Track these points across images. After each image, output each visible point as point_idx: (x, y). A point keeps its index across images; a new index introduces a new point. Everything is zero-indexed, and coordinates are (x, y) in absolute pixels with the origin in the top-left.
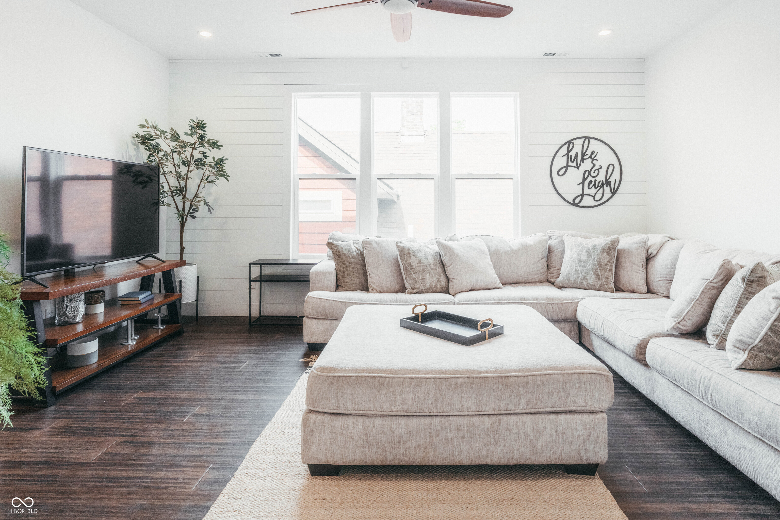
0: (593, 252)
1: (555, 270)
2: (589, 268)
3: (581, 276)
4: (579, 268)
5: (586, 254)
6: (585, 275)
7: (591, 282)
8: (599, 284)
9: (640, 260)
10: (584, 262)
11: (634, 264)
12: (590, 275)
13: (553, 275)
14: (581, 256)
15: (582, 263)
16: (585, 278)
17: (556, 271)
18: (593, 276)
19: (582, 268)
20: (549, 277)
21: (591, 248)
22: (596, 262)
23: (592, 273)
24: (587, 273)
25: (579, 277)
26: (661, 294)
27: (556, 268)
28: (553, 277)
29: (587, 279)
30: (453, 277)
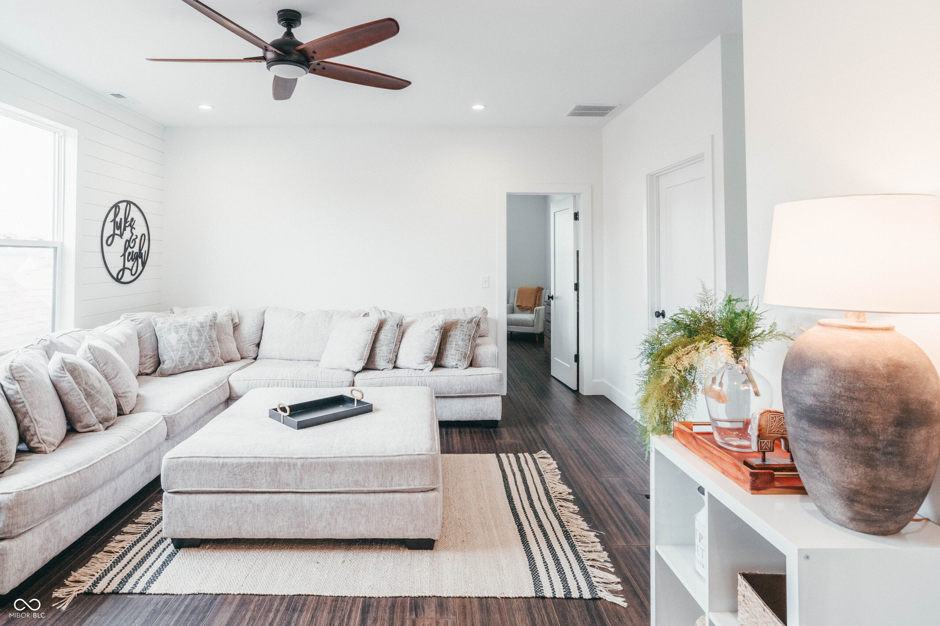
0: (203, 330)
1: (147, 359)
2: (204, 346)
3: (197, 357)
4: (193, 349)
5: (197, 333)
6: (201, 355)
7: (206, 361)
8: (214, 360)
9: (230, 330)
10: (197, 342)
11: (229, 335)
12: (206, 354)
13: (146, 365)
14: (192, 336)
15: (196, 343)
16: (201, 358)
17: (149, 360)
18: (209, 354)
19: (197, 349)
20: (141, 370)
21: (199, 327)
22: (209, 340)
23: (207, 351)
24: (203, 352)
25: (194, 358)
26: (250, 358)
27: (149, 357)
28: (145, 368)
29: (203, 359)
30: (123, 391)
